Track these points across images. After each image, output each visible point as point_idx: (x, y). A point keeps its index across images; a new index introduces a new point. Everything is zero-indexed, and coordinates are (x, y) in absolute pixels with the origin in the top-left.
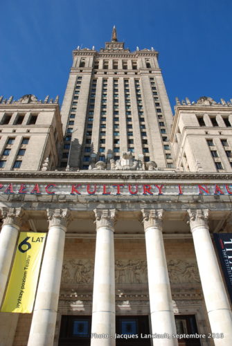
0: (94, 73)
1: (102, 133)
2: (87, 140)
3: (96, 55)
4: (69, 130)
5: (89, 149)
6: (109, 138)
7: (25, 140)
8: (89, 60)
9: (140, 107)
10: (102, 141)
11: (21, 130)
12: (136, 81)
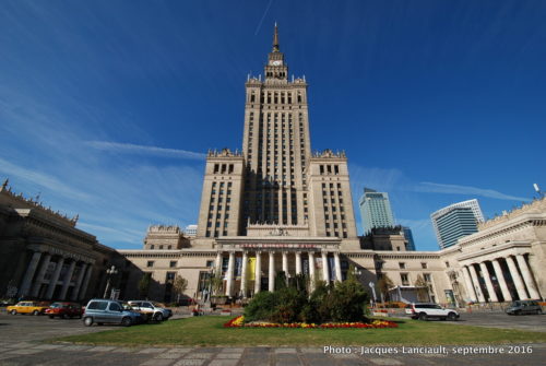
0: (262, 107)
1: (268, 164)
2: (260, 170)
3: (263, 87)
4: (249, 162)
5: (261, 176)
6: (272, 168)
7: (230, 184)
8: (257, 92)
9: (291, 141)
10: (268, 170)
11: (226, 177)
12: (290, 115)
